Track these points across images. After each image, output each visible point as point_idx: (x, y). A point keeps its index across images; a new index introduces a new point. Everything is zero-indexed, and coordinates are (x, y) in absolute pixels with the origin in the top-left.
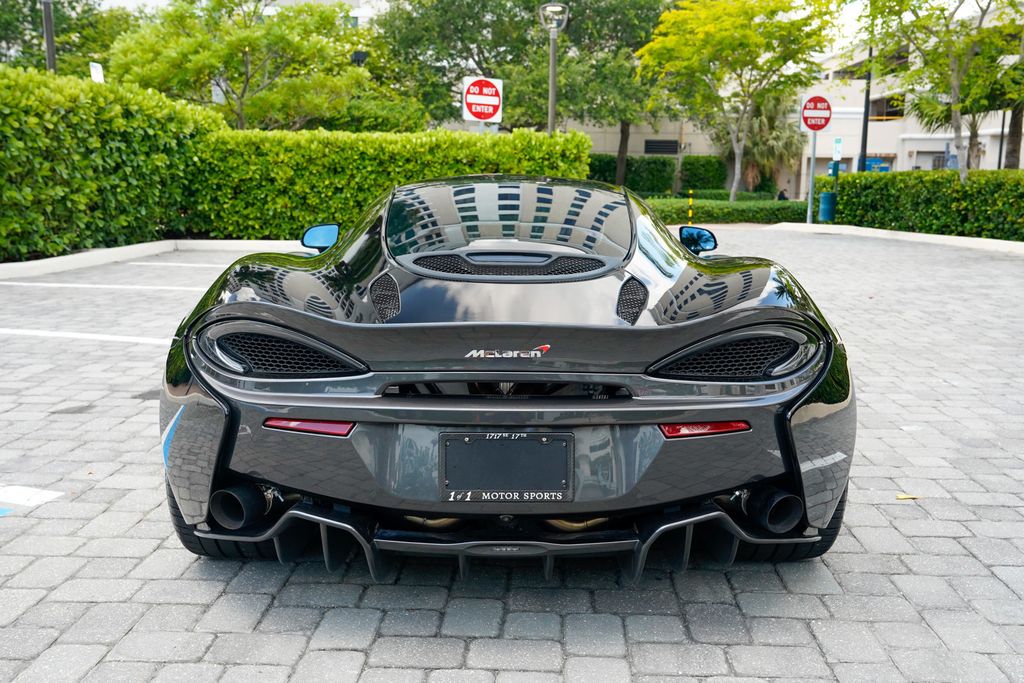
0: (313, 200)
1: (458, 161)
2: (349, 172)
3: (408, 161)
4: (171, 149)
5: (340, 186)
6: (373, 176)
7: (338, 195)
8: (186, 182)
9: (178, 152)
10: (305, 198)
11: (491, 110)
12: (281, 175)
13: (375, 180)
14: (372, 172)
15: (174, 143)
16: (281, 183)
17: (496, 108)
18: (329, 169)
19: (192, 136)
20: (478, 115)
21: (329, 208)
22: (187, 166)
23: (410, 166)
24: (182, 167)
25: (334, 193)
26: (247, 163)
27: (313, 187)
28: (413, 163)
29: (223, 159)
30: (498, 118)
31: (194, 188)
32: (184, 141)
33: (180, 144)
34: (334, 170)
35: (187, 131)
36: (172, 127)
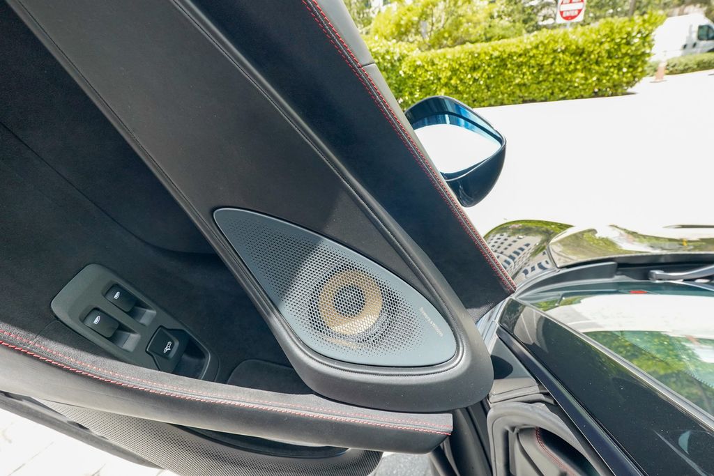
0: (460, 88)
1: (555, 51)
2: (483, 68)
3: (520, 55)
4: (388, 68)
5: (477, 78)
6: (497, 69)
7: (475, 84)
8: (396, 86)
9: (392, 70)
10: (457, 87)
11: (576, 13)
12: (444, 76)
13: (498, 71)
14: (496, 66)
15: (389, 65)
16: (443, 81)
17: (580, 11)
18: (471, 68)
19: (399, 60)
20: (567, 18)
21: (470, 91)
22: (397, 77)
23: (521, 59)
24: (394, 78)
25: (474, 82)
26: (427, 71)
27: (461, 80)
28: (524, 56)
29: (415, 71)
30: (580, 18)
31: (401, 88)
32: (395, 64)
33: (393, 65)
34: (474, 68)
35: (396, 58)
36: (388, 57)
